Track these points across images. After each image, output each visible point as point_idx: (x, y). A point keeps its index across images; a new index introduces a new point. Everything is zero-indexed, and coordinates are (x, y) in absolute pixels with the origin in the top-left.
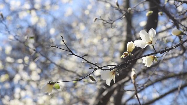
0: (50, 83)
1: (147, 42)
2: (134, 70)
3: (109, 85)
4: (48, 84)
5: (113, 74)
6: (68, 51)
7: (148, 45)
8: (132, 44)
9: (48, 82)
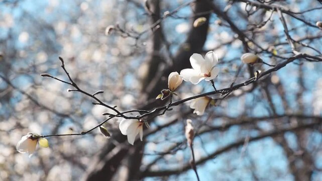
0: (32, 136)
1: (203, 74)
2: (190, 123)
3: (133, 144)
4: (29, 138)
5: (140, 125)
6: (70, 84)
7: (203, 78)
8: (177, 76)
9: (30, 136)
